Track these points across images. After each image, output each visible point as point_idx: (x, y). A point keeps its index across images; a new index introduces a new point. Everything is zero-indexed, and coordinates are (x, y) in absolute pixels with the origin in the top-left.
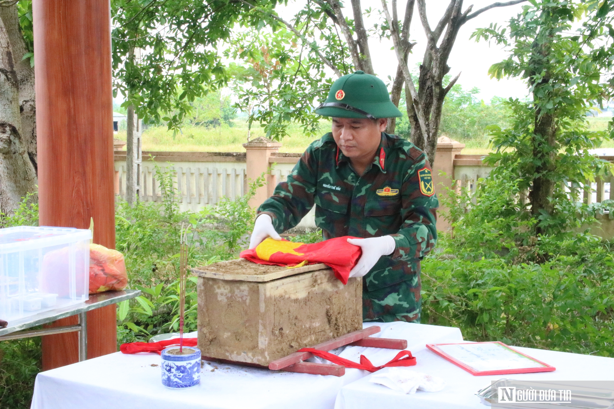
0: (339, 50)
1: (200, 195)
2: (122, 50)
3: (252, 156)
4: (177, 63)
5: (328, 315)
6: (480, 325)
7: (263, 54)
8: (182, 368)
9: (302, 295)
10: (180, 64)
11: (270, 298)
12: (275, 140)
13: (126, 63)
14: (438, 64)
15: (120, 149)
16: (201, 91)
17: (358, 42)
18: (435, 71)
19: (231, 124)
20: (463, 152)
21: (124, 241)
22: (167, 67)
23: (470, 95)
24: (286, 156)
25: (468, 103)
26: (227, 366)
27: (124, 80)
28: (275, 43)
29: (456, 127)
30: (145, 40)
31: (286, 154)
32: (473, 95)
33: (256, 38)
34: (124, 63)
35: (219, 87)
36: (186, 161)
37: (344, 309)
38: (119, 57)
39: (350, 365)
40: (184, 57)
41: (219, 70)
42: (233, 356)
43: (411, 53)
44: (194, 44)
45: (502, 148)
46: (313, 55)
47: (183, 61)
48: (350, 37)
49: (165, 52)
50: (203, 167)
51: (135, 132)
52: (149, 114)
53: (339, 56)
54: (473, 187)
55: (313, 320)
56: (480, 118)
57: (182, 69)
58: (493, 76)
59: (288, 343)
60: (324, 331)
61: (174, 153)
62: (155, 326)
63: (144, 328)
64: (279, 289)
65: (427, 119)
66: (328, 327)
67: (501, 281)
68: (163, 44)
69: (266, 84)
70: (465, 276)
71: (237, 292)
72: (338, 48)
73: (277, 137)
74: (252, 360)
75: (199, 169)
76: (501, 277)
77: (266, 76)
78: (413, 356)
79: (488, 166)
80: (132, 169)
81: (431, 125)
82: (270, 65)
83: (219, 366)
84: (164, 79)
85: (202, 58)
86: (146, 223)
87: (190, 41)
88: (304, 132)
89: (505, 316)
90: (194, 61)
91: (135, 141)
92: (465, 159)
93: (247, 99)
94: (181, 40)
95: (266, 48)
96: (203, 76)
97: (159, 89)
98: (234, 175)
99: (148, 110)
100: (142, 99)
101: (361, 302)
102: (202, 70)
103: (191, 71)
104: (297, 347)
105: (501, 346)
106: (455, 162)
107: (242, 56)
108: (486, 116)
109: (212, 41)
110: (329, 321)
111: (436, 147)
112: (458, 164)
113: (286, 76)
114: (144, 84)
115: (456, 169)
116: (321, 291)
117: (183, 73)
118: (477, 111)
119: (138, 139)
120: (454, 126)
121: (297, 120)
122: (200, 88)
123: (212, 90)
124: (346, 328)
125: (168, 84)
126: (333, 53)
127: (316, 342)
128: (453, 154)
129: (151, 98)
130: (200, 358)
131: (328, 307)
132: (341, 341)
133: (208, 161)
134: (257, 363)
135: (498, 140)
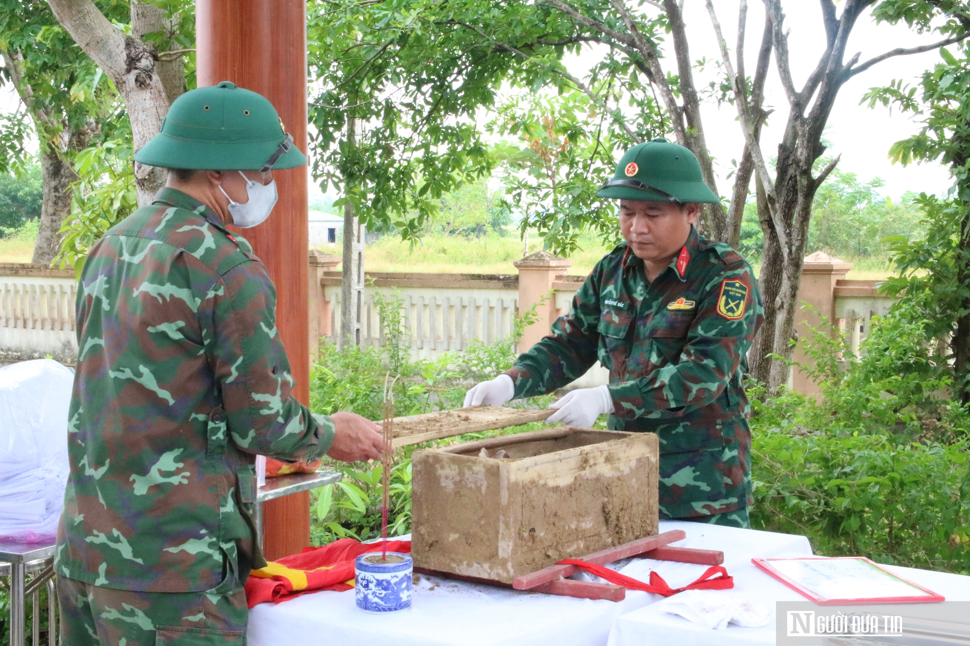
0: (657, 122)
1: (450, 337)
2: (335, 123)
3: (528, 280)
4: (417, 140)
5: (604, 512)
6: (846, 534)
7: (546, 127)
8: (385, 583)
9: (565, 481)
10: (420, 144)
11: (516, 484)
12: (560, 256)
13: (341, 142)
14: (805, 142)
15: (332, 269)
16: (451, 182)
17: (685, 109)
18: (801, 153)
19: (502, 233)
20: (848, 276)
21: (329, 403)
22: (402, 147)
23: (869, 188)
24: (578, 281)
25: (866, 201)
26: (453, 583)
27: (338, 167)
28: (563, 112)
29: (846, 238)
30: (369, 109)
31: (579, 277)
32: (874, 189)
33: (537, 104)
34: (337, 141)
35: (478, 177)
36: (429, 287)
37: (630, 503)
38: (331, 134)
39: (634, 585)
40: (426, 133)
41: (477, 151)
42: (461, 567)
43: (767, 124)
44: (442, 113)
45: (910, 270)
46: (617, 129)
47: (425, 139)
48: (672, 102)
49: (398, 126)
50: (455, 295)
51: (354, 243)
52: (374, 217)
53: (657, 131)
54: (865, 329)
55: (581, 519)
56: (884, 224)
57: (423, 150)
58: (896, 159)
59: (543, 552)
60: (598, 535)
61: (412, 274)
62: (372, 529)
63: (356, 533)
64: (531, 470)
65: (788, 225)
66: (604, 529)
67: (881, 468)
68: (395, 114)
69: (550, 173)
70: (826, 460)
71: (467, 473)
72: (656, 118)
73: (563, 251)
74: (489, 574)
75: (448, 299)
76: (879, 463)
77: (550, 161)
78: (729, 575)
79: (886, 298)
80: (350, 298)
81: (795, 235)
82: (556, 144)
83: (442, 583)
84: (396, 165)
85: (452, 134)
86: (361, 377)
87: (435, 108)
88: (603, 244)
89: (886, 522)
90: (441, 138)
91: (355, 256)
92: (851, 287)
93: (519, 195)
94: (422, 107)
95: (550, 118)
96: (454, 161)
97: (389, 179)
98: (500, 307)
99: (373, 211)
100: (364, 195)
101: (657, 494)
102: (453, 151)
103: (436, 154)
104: (557, 558)
105: (865, 563)
106: (836, 291)
107: (514, 130)
108: (894, 221)
109: (469, 108)
110: (607, 521)
111: (802, 268)
112: (841, 294)
113: (577, 159)
114: (366, 172)
115: (839, 301)
116: (595, 476)
117: (424, 156)
118: (879, 214)
119: (360, 253)
120: (844, 237)
121: (594, 226)
122: (450, 178)
123: (468, 181)
124: (633, 532)
125: (403, 173)
126: (649, 126)
127: (586, 551)
128: (834, 279)
129: (377, 194)
130: (411, 569)
131: (606, 499)
132: (624, 549)
133: (460, 288)
134: (497, 579)
135: (903, 258)
